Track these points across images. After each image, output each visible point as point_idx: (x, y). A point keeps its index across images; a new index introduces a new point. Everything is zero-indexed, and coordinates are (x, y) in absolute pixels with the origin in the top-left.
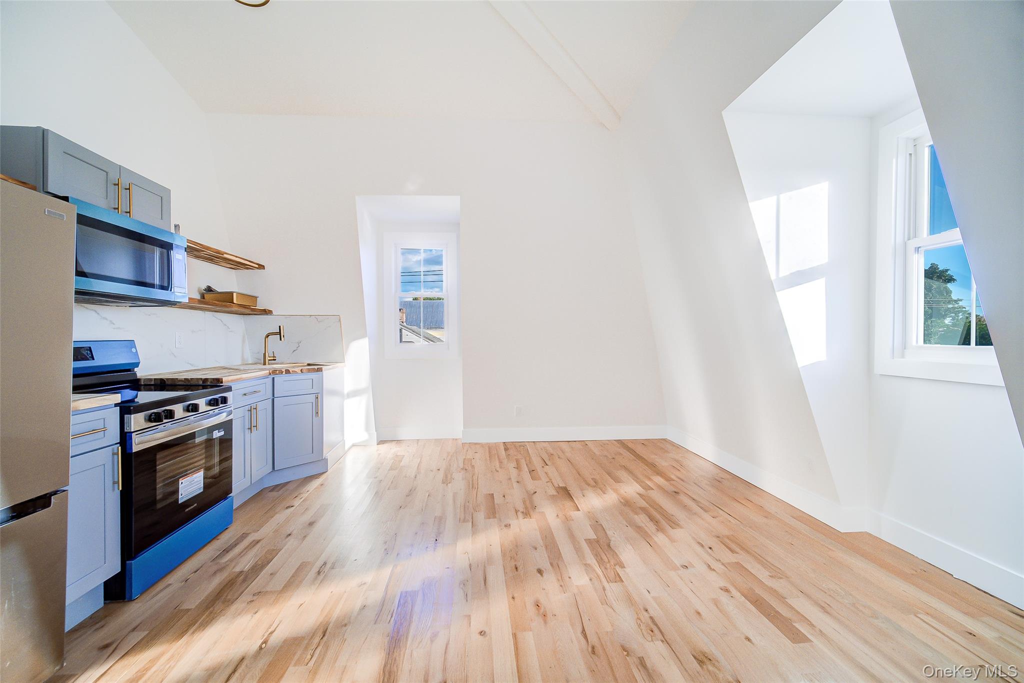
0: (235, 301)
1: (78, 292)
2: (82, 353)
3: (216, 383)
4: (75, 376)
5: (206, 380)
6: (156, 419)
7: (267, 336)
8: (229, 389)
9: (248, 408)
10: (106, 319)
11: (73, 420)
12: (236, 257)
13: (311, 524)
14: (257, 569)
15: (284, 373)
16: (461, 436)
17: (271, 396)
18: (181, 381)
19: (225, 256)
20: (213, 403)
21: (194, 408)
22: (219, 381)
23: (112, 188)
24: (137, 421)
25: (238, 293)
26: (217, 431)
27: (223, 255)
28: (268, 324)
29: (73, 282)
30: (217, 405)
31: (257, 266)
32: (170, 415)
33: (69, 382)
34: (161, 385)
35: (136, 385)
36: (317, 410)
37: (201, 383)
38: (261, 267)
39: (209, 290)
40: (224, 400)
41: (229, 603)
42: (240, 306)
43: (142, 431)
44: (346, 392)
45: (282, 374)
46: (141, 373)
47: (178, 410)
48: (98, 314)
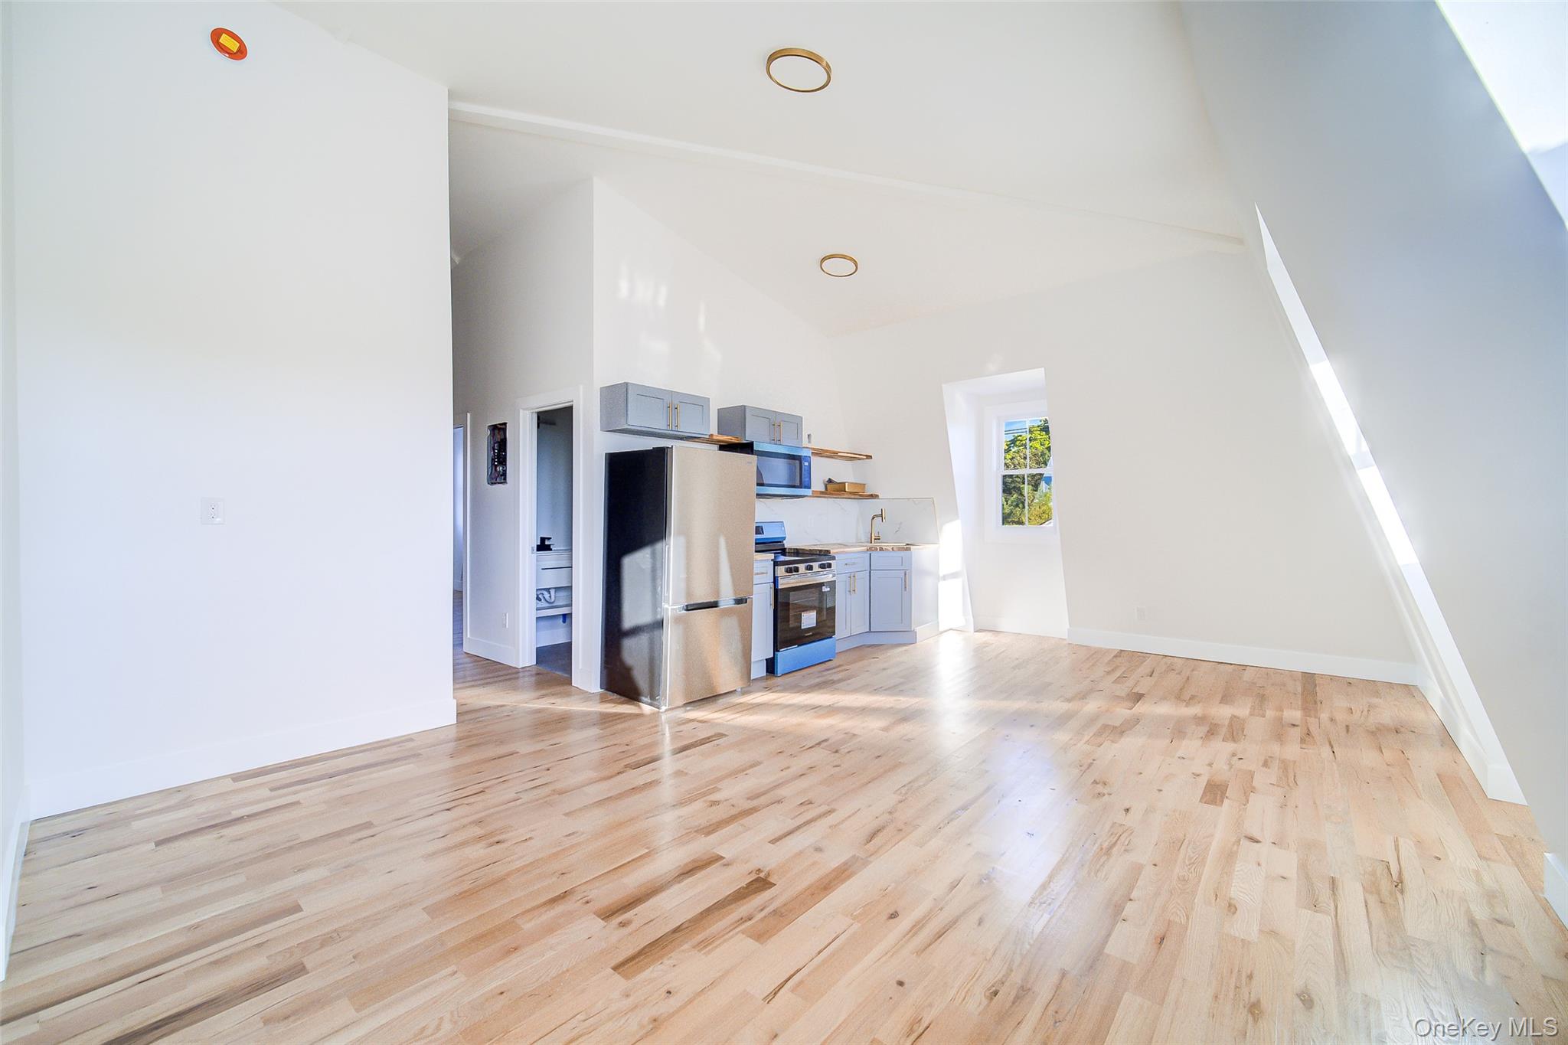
0: (847, 490)
1: (757, 495)
2: (759, 530)
3: (826, 553)
4: (756, 544)
5: (821, 551)
6: (789, 571)
7: (873, 518)
8: (834, 558)
9: (848, 575)
10: (772, 509)
11: (755, 565)
12: (848, 453)
13: (884, 669)
14: (840, 681)
15: (879, 550)
16: (1066, 637)
17: (868, 568)
18: (807, 550)
20: (822, 566)
21: (810, 568)
22: (828, 552)
23: (771, 426)
24: (781, 570)
25: (850, 483)
26: (825, 587)
28: (873, 507)
29: (756, 489)
30: (825, 568)
31: (865, 457)
32: (797, 569)
33: (753, 547)
34: (797, 552)
35: (784, 552)
36: (905, 585)
37: (818, 552)
38: (869, 457)
39: (830, 481)
40: (830, 566)
41: (820, 688)
42: (851, 493)
43: (783, 577)
44: (941, 574)
45: (877, 551)
46: (787, 544)
47: (802, 567)
48: (768, 506)
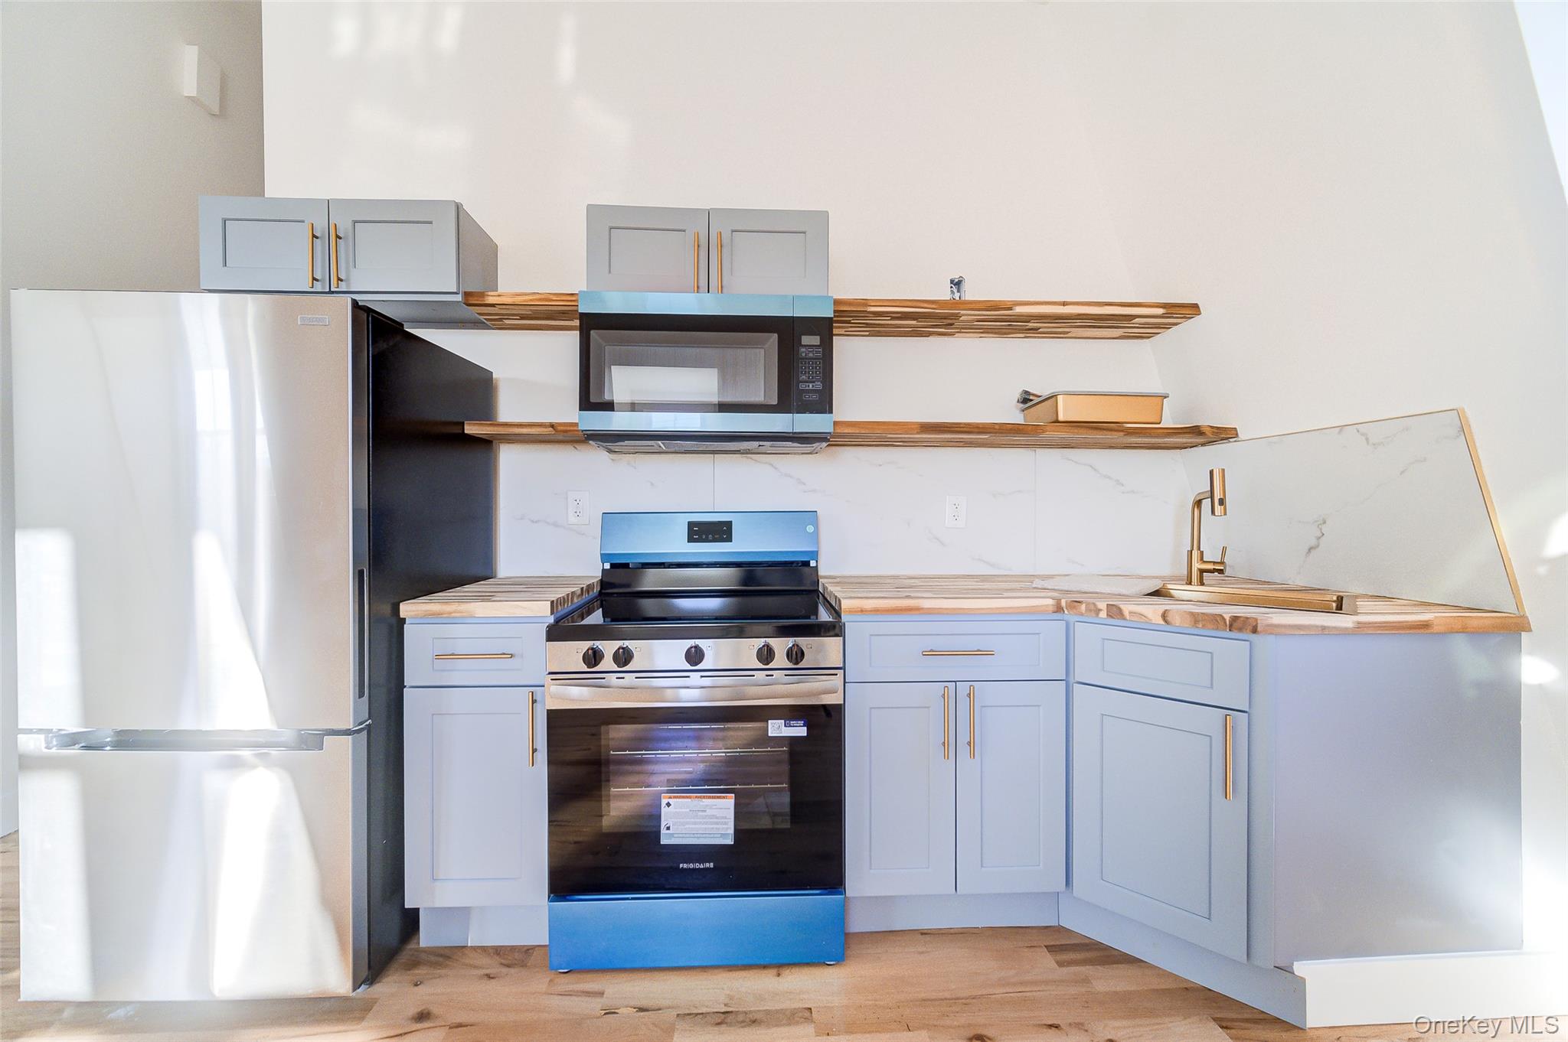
7: (1198, 503)
10: (791, 477)
12: (1064, 304)
15: (1103, 614)
19: (1019, 310)
26: (783, 721)
27: (1010, 309)
31: (1160, 311)
38: (1194, 309)
43: (567, 675)
45: (1097, 614)
48: (776, 468)
